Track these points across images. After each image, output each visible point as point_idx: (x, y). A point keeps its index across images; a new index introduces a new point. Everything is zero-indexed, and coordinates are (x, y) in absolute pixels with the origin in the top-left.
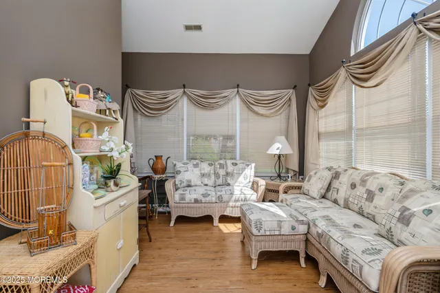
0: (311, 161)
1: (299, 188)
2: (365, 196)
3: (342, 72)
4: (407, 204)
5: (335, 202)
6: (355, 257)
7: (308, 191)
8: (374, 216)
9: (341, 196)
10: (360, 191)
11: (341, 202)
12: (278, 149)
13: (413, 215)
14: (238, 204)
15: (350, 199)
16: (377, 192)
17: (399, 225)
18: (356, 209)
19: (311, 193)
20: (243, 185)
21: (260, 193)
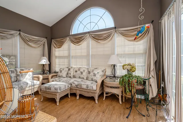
0: (54, 66)
1: (57, 75)
2: (80, 73)
3: (68, 38)
4: (94, 72)
5: (70, 77)
6: (90, 85)
7: (62, 76)
8: (83, 78)
9: (72, 75)
10: (79, 72)
11: (72, 77)
12: (45, 62)
13: (96, 74)
14: (30, 88)
15: (76, 75)
16: (83, 72)
17: (94, 77)
18: (78, 77)
19: (63, 76)
20: (28, 79)
21: (40, 81)
